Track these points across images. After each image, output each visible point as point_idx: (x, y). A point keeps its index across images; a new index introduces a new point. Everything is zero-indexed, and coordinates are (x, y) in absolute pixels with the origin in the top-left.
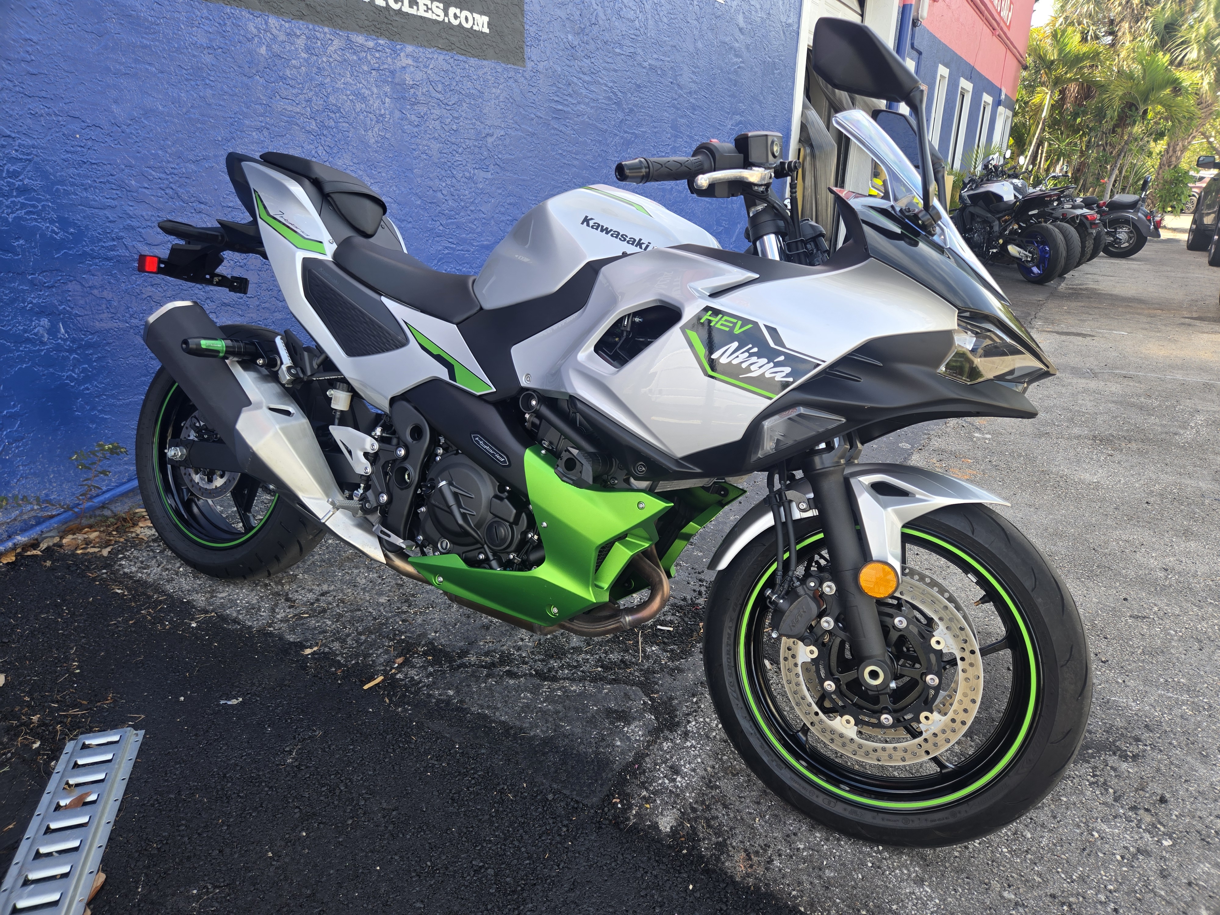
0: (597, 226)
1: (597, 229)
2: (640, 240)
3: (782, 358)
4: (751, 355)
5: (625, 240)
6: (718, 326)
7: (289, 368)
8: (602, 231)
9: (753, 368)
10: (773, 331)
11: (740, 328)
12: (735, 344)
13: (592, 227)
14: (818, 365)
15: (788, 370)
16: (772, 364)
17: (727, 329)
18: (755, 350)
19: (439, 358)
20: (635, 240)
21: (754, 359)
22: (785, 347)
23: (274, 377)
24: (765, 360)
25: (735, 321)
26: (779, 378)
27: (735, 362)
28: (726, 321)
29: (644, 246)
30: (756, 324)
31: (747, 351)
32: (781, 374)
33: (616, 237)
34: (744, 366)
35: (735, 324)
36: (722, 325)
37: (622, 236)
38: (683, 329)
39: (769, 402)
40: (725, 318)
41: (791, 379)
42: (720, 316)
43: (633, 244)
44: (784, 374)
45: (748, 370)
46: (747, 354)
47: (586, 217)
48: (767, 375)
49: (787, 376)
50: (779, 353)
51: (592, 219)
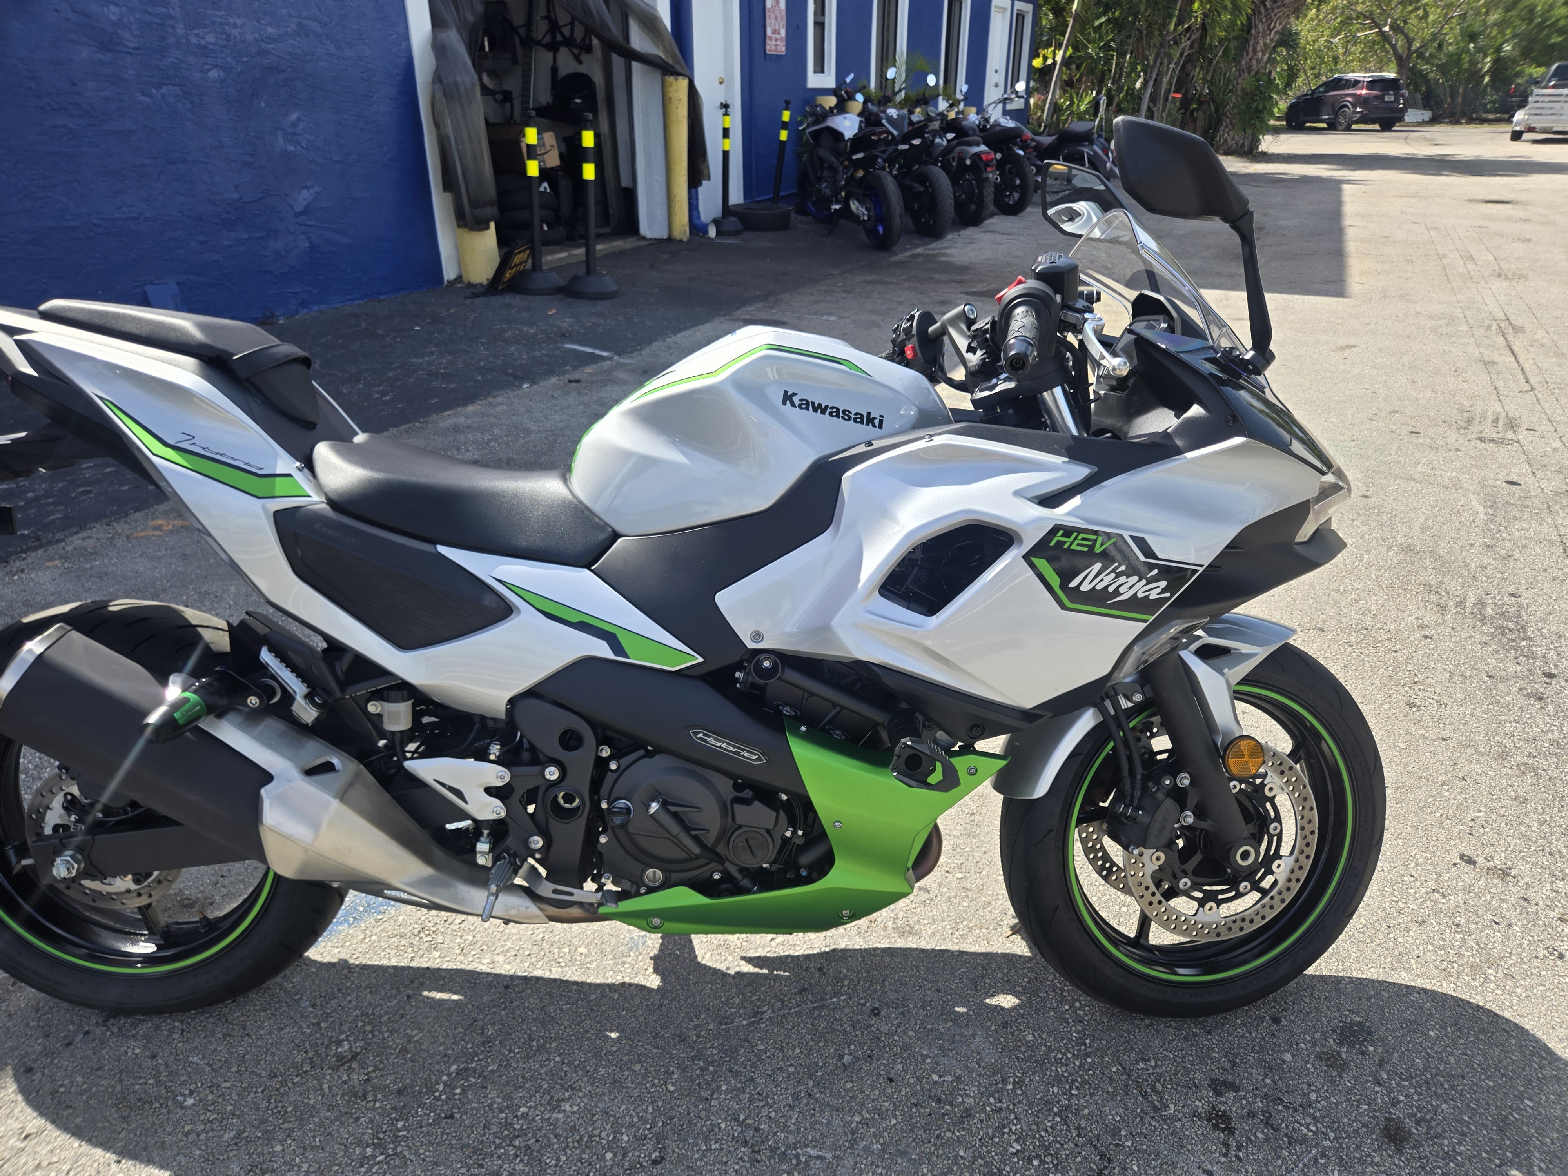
0: (806, 405)
1: (807, 409)
2: (869, 414)
3: (1155, 572)
4: (1119, 575)
5: (849, 419)
6: (1074, 547)
7: (307, 698)
8: (815, 410)
9: (1121, 590)
10: (1141, 543)
11: (1102, 545)
12: (1098, 566)
13: (800, 406)
14: (1197, 571)
15: (1163, 584)
16: (1144, 582)
17: (1086, 549)
18: (1123, 568)
19: (583, 626)
20: (862, 416)
21: (1123, 579)
22: (1157, 558)
23: (291, 722)
24: (1136, 578)
25: (1094, 537)
26: (1153, 595)
27: (1098, 587)
28: (1083, 539)
29: (877, 422)
30: (1118, 536)
31: (1113, 571)
32: (1156, 591)
33: (838, 416)
34: (1111, 589)
35: (1095, 541)
36: (1079, 545)
37: (844, 411)
38: (1026, 557)
39: (1143, 625)
40: (1082, 536)
41: (1168, 595)
42: (1075, 534)
43: (862, 422)
44: (1159, 590)
45: (1117, 593)
46: (1113, 575)
47: (786, 392)
48: (1140, 595)
49: (1164, 591)
50: (1151, 567)
51: (794, 394)
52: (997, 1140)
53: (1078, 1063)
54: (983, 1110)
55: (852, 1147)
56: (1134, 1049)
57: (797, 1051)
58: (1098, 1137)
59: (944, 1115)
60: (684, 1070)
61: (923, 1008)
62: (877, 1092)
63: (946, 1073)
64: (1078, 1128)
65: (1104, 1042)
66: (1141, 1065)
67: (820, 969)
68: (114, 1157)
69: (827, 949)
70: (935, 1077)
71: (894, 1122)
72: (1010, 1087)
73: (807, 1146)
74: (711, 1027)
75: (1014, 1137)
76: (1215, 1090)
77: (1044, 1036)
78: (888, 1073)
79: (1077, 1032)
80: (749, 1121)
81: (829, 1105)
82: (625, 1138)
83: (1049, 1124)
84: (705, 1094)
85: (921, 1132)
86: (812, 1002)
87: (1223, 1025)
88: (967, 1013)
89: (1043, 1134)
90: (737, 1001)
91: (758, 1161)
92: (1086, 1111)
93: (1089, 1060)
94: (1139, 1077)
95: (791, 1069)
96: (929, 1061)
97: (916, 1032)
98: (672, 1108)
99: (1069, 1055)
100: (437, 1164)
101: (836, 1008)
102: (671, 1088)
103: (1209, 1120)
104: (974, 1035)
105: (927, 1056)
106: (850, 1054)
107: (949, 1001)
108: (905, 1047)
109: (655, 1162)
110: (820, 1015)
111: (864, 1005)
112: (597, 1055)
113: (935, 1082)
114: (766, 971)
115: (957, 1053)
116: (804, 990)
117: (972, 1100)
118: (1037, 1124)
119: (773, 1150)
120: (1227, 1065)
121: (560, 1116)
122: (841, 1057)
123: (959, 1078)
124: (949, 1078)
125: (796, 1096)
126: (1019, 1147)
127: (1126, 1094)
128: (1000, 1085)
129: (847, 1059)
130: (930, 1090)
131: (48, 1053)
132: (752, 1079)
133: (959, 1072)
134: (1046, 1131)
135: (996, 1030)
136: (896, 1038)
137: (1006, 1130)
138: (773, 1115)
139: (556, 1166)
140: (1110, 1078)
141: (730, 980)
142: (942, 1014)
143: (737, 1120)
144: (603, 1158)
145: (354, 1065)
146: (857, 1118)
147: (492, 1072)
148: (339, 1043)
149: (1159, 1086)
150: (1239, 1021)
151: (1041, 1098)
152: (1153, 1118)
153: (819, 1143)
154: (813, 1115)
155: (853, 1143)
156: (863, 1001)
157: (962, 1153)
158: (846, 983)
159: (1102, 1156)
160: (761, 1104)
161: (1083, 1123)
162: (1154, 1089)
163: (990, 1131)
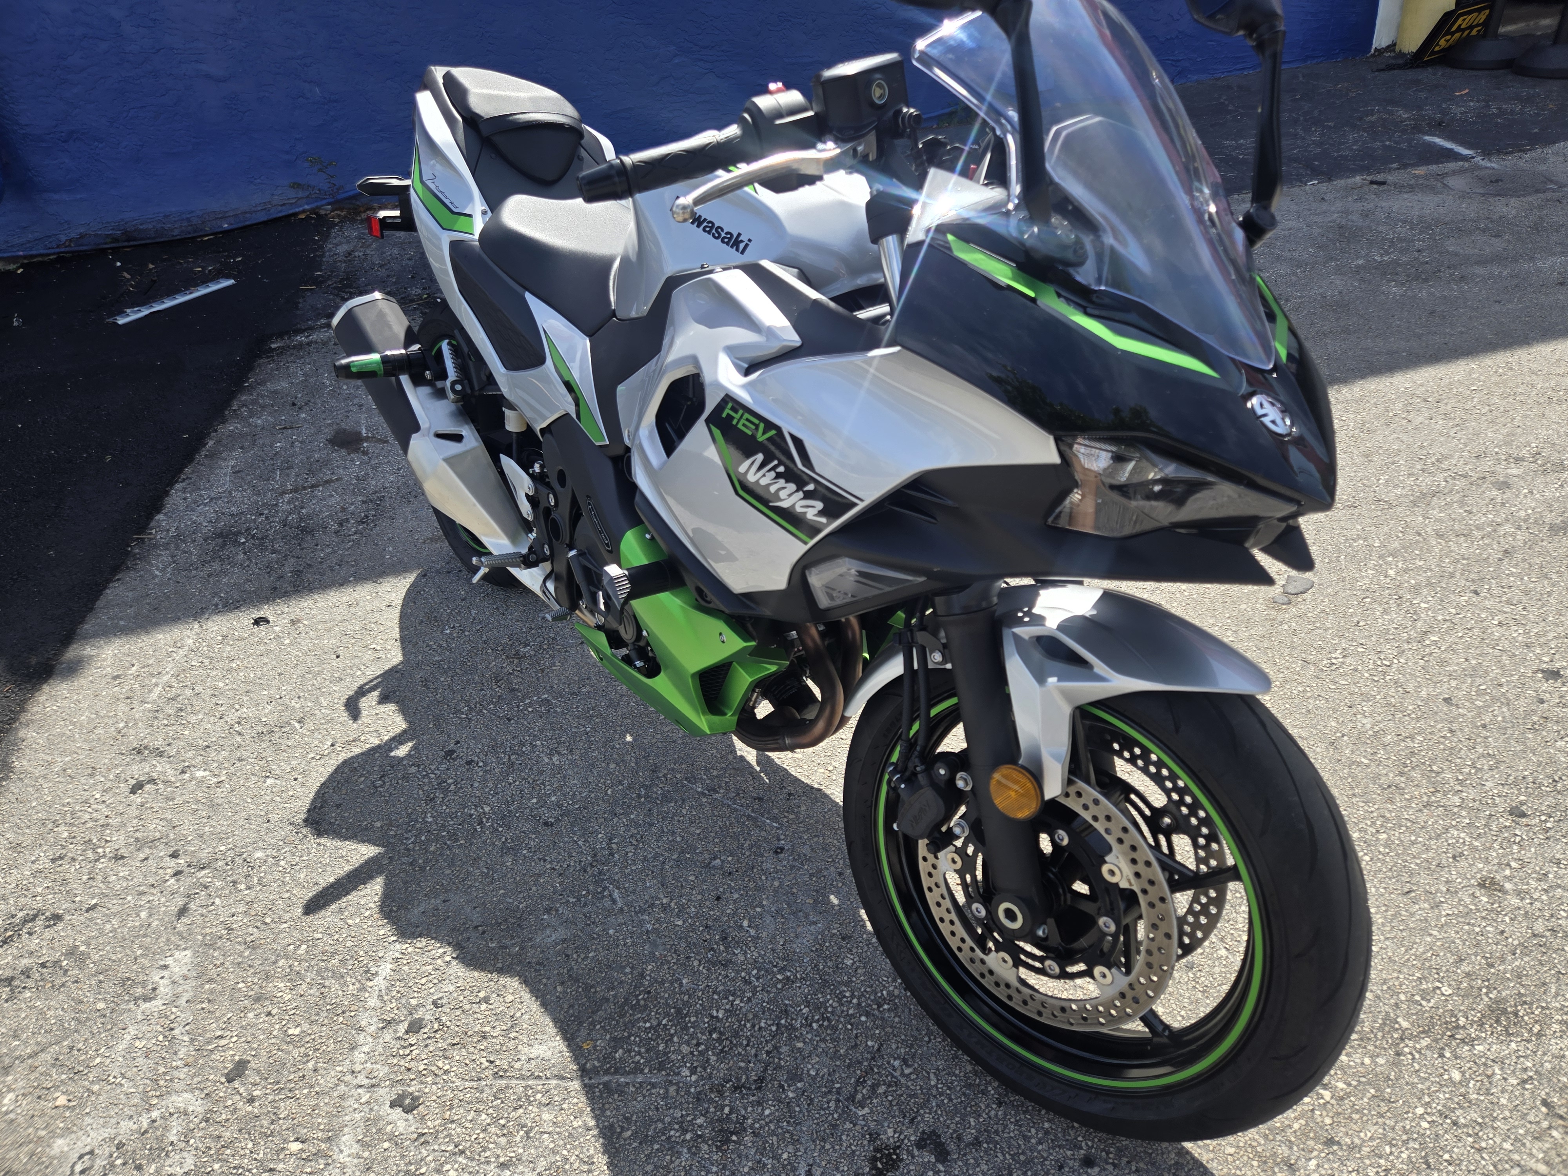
2: (739, 235)
3: (812, 487)
4: (778, 476)
5: (718, 236)
6: (740, 426)
7: (453, 383)
8: (693, 223)
9: (782, 494)
10: (799, 443)
11: (763, 433)
12: (760, 457)
14: (855, 504)
15: (819, 506)
16: (801, 494)
17: (750, 433)
18: (782, 469)
19: (569, 387)
20: (731, 236)
21: (782, 483)
22: (814, 471)
23: (440, 394)
24: (793, 486)
25: (757, 421)
26: (811, 515)
27: (762, 483)
28: (747, 420)
29: (742, 246)
30: (778, 429)
31: (773, 469)
32: (811, 511)
33: (709, 232)
34: (773, 489)
35: (757, 426)
36: (744, 425)
37: (718, 229)
38: (707, 422)
39: (805, 548)
40: (747, 415)
41: (824, 521)
42: (741, 411)
43: (727, 244)
44: (815, 511)
45: (777, 496)
46: (773, 474)
48: (798, 509)
49: (820, 514)
50: (808, 479)
52: (716, 997)
53: (851, 1012)
54: (738, 972)
55: (636, 913)
56: (911, 1046)
57: (698, 832)
58: (779, 1067)
59: (712, 949)
60: (629, 788)
61: (812, 875)
62: (699, 897)
63: (757, 928)
64: (776, 1048)
65: (897, 1020)
66: (897, 1063)
67: (790, 795)
68: (398, 636)
69: (816, 786)
70: (745, 923)
71: (680, 923)
72: (780, 977)
73: (618, 888)
74: (678, 776)
75: (727, 1007)
76: (922, 1139)
77: (859, 971)
78: (724, 893)
79: (889, 993)
80: (614, 846)
81: (664, 878)
82: (553, 799)
83: (763, 1025)
84: (619, 810)
85: (683, 945)
86: (753, 811)
87: (1025, 1112)
88: (833, 906)
89: (748, 1025)
90: (715, 773)
91: (585, 871)
92: (800, 1045)
93: (863, 1018)
94: (879, 1067)
95: (678, 839)
96: (758, 910)
97: (780, 886)
98: (593, 804)
99: (855, 1001)
100: (474, 738)
101: (761, 828)
102: (609, 792)
103: (877, 1150)
104: (815, 923)
105: (763, 906)
106: (723, 862)
107: (837, 887)
108: (759, 889)
109: (546, 824)
110: (744, 823)
111: (779, 840)
112: (605, 744)
113: (741, 926)
114: (758, 769)
115: (783, 923)
116: (760, 799)
117: (742, 959)
118: (756, 1016)
119: (600, 873)
120: (968, 1138)
121: (547, 760)
122: (715, 858)
123: (758, 938)
124: (752, 932)
125: (657, 856)
126: (720, 1016)
127: (849, 1066)
128: (775, 969)
129: (718, 862)
130: (729, 927)
131: (438, 572)
132: (651, 825)
133: (764, 935)
134: (753, 1026)
135: (834, 934)
136: (763, 878)
137: (731, 998)
138: (630, 854)
139: (510, 784)
140: (856, 1045)
141: (730, 757)
142: (817, 891)
143: (611, 839)
144: (529, 800)
145: (516, 661)
146: (665, 901)
147: (555, 712)
148: (525, 647)
149: (882, 1089)
150: (1046, 1125)
151: (786, 1005)
152: (838, 1100)
153: (625, 893)
154: (647, 875)
155: (642, 911)
156: (782, 837)
157: (684, 981)
158: (791, 817)
159: (761, 1079)
160: (635, 843)
161: (784, 1049)
162: (874, 1087)
163: (721, 988)
